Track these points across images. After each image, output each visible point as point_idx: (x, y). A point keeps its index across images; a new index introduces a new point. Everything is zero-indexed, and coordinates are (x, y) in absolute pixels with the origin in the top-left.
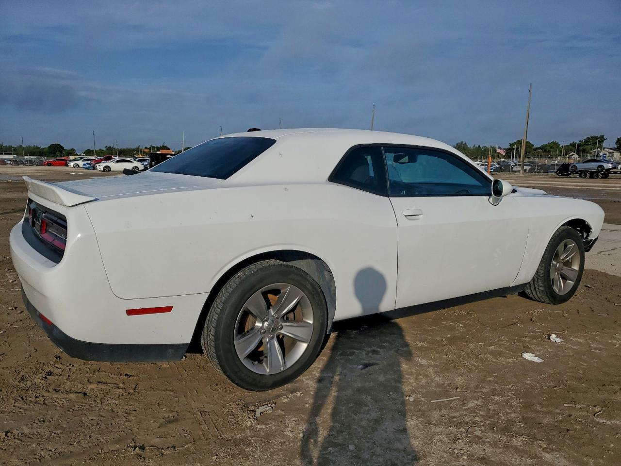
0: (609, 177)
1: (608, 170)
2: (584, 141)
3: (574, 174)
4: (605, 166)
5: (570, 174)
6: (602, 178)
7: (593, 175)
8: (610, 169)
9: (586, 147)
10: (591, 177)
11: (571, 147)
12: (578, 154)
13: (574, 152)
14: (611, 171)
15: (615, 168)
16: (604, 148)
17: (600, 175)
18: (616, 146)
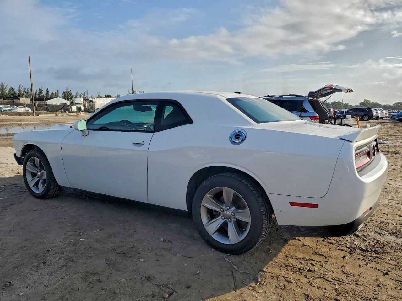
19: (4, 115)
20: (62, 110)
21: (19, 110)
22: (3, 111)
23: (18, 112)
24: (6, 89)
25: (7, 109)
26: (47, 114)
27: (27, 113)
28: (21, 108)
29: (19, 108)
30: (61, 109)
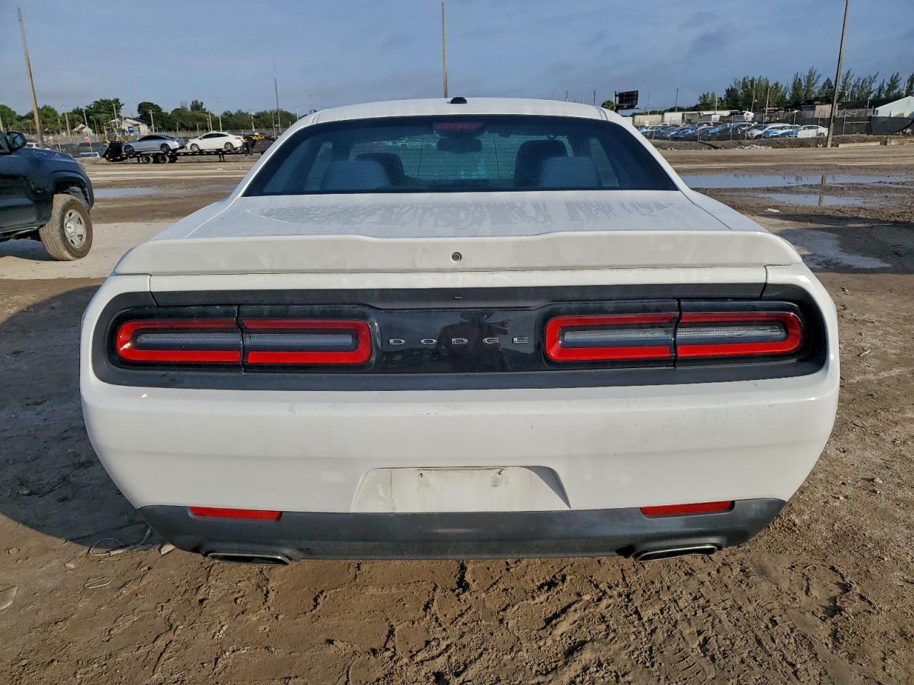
0: (177, 161)
1: (175, 150)
2: (92, 106)
3: (131, 157)
4: (170, 144)
5: (126, 158)
6: (169, 162)
7: (158, 159)
8: (176, 149)
9: (98, 116)
10: (156, 161)
11: (76, 116)
12: (90, 127)
13: (84, 124)
14: (178, 151)
15: (182, 147)
16: (125, 118)
17: (168, 159)
18: (138, 115)
19: (763, 147)
20: (909, 131)
21: (805, 133)
22: (772, 137)
23: (799, 139)
24: (816, 85)
25: (780, 132)
26: (865, 140)
27: (819, 141)
28: (809, 128)
29: (805, 128)
30: (906, 128)
